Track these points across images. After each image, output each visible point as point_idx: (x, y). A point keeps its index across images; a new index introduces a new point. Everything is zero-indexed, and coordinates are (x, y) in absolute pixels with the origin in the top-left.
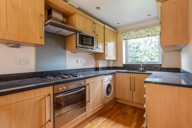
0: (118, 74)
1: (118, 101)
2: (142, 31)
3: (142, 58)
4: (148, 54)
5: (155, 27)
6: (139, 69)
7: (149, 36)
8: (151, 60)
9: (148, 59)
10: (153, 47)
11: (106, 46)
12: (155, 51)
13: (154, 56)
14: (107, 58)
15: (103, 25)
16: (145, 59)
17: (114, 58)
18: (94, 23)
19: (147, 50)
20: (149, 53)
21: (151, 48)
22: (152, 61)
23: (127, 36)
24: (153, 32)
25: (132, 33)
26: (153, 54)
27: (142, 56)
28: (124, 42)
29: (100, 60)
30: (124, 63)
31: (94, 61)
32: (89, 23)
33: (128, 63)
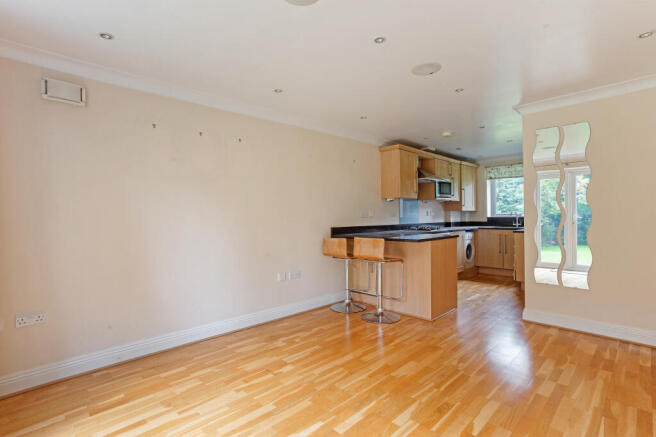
0: (480, 233)
1: (481, 271)
2: (519, 168)
6: (513, 224)
14: (464, 209)
15: (459, 162)
17: (473, 209)
18: (451, 164)
23: (494, 173)
25: (503, 169)
28: (488, 182)
29: (452, 212)
30: (489, 215)
31: (443, 212)
32: (445, 165)
33: (495, 216)
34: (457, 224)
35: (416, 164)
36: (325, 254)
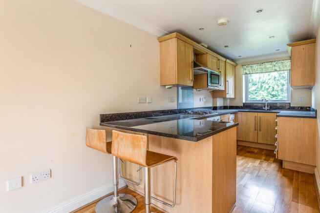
0: (240, 115)
2: (268, 65)
3: (257, 94)
4: (267, 87)
5: (284, 61)
6: (264, 108)
7: (276, 70)
8: (272, 97)
9: (267, 96)
10: (276, 76)
11: (227, 82)
12: (279, 82)
13: (277, 91)
14: (227, 96)
15: (224, 59)
16: (262, 96)
17: (233, 96)
18: (219, 60)
19: (266, 82)
20: (270, 86)
21: (273, 78)
22: (274, 99)
23: (249, 70)
24: (281, 66)
25: (255, 67)
26: (276, 87)
27: (256, 91)
28: (244, 76)
29: (218, 98)
30: (244, 101)
31: (211, 99)
32: (215, 60)
33: (247, 102)
34: (221, 108)
35: (191, 58)
36: (88, 146)
